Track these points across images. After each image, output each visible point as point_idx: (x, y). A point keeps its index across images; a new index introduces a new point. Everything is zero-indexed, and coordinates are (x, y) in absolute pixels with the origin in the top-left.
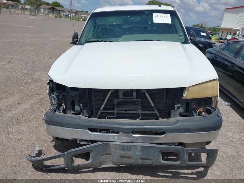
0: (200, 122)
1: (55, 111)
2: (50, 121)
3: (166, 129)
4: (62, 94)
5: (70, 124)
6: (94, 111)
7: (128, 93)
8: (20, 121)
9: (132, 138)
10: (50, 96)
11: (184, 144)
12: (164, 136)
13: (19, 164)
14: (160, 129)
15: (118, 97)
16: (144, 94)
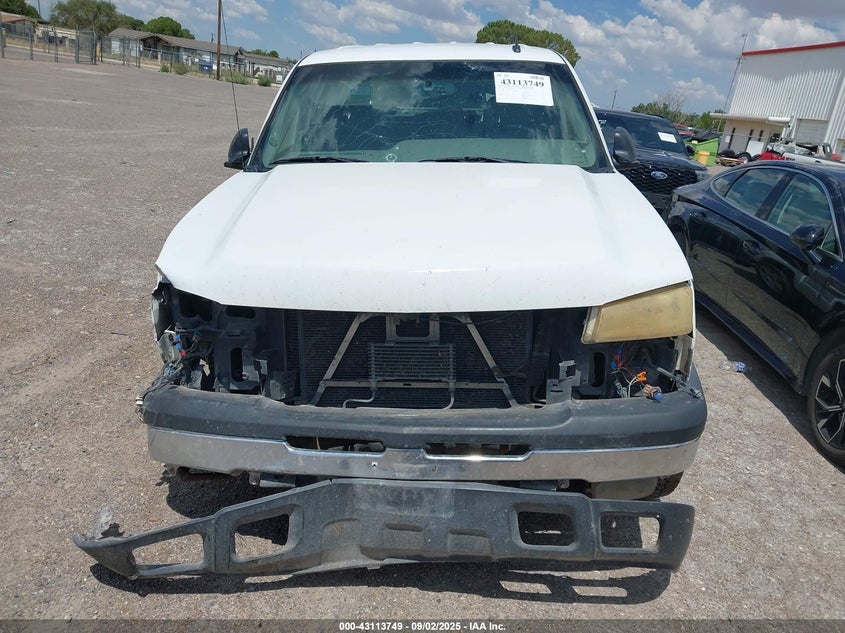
0: (636, 413)
1: (177, 382)
2: (160, 415)
3: (532, 437)
4: (201, 328)
5: (227, 423)
6: (303, 382)
7: (414, 324)
8: (56, 419)
9: (424, 466)
10: (160, 334)
11: (590, 485)
12: (525, 460)
13: (58, 556)
14: (514, 437)
15: (382, 337)
16: (465, 326)
